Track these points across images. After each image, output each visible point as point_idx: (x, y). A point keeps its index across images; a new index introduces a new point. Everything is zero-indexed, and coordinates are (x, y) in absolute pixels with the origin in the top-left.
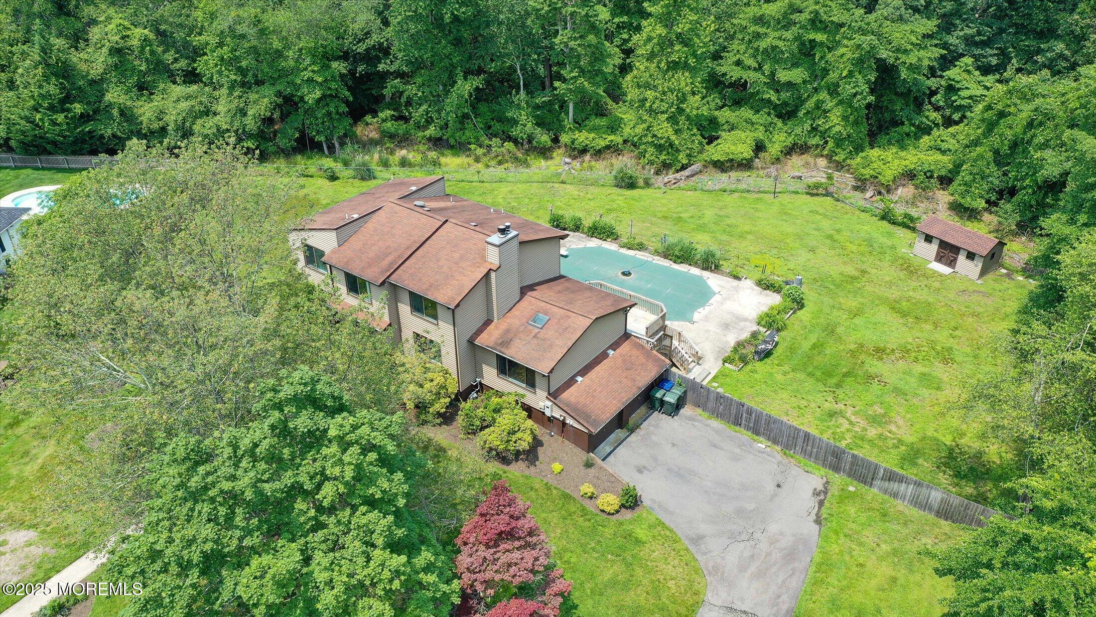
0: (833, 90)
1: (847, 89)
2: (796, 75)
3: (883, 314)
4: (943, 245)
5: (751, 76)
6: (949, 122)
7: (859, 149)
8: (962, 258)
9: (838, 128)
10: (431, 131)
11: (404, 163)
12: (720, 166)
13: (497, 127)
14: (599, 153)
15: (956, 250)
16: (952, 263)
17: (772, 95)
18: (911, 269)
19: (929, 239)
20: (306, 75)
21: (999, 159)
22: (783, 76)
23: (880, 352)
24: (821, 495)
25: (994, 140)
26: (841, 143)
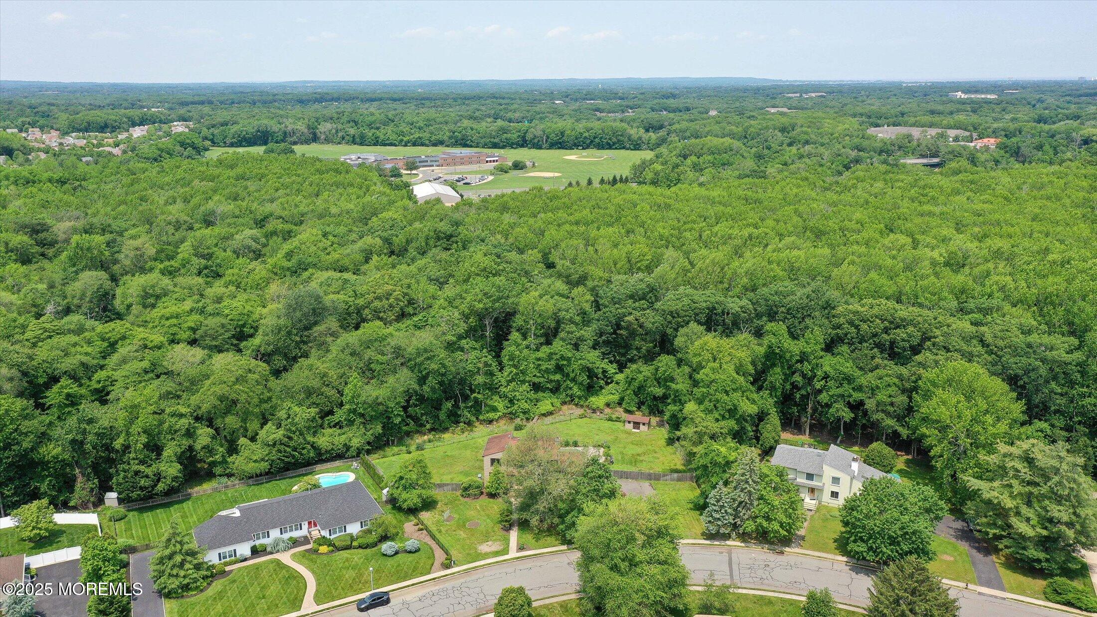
0: (573, 380)
1: (580, 379)
2: (558, 377)
3: (631, 446)
4: (635, 423)
5: (542, 380)
6: (607, 384)
7: (587, 399)
8: (641, 426)
9: (577, 393)
10: (428, 426)
11: (430, 441)
12: (544, 415)
13: (453, 418)
14: (497, 420)
15: (638, 423)
16: (638, 428)
17: (549, 385)
18: (629, 433)
19: (629, 422)
20: (396, 413)
21: (636, 394)
22: (552, 378)
23: (638, 455)
24: (651, 485)
25: (632, 387)
26: (580, 398)
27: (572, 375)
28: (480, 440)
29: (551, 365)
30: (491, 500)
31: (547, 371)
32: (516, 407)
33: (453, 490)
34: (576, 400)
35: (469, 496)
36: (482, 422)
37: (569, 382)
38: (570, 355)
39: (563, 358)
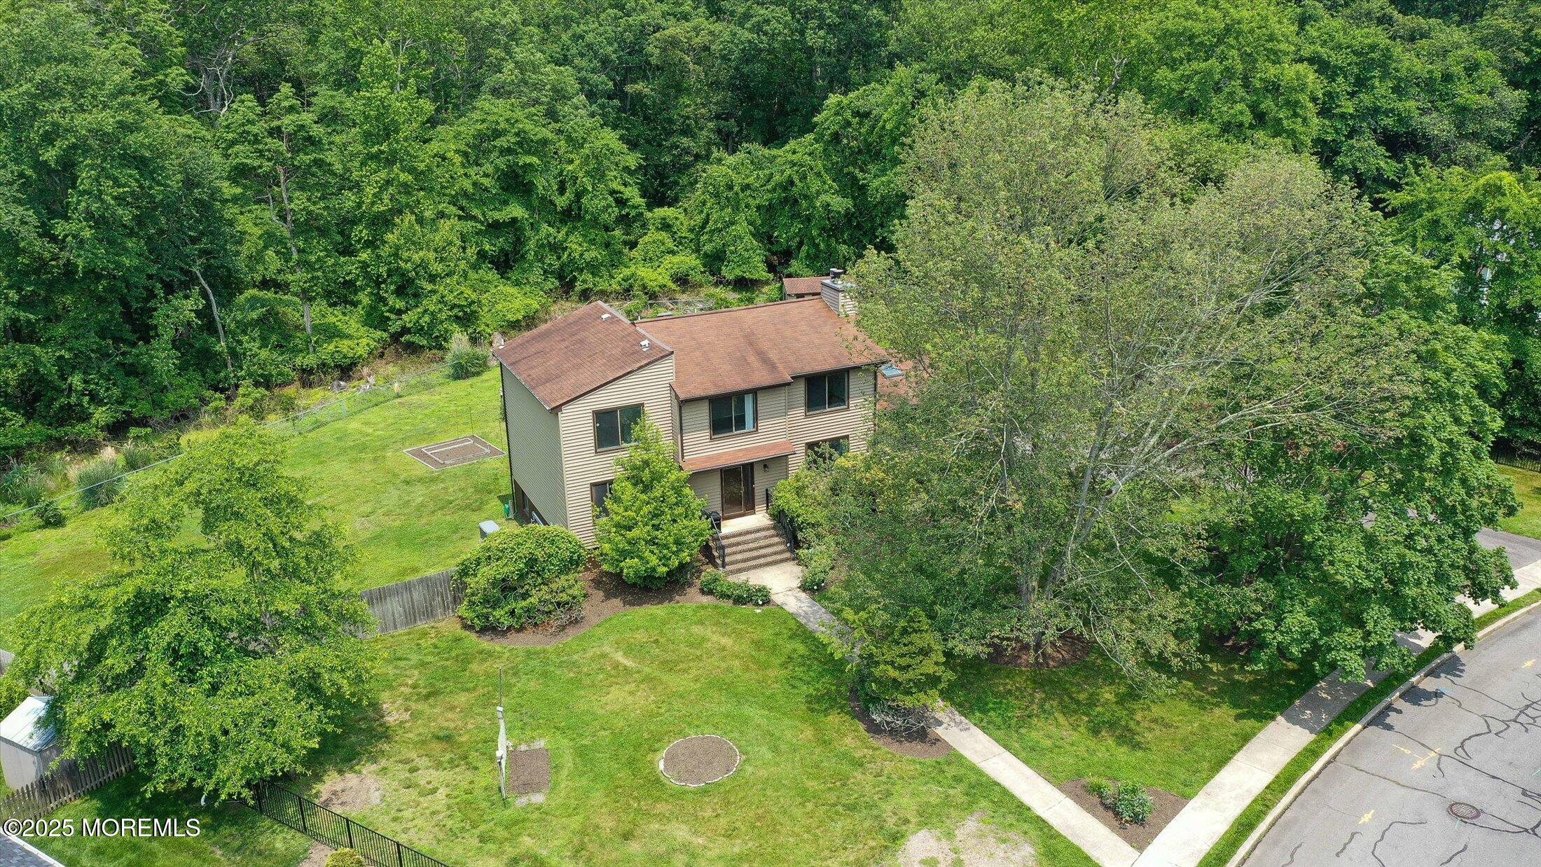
0: (570, 216)
2: (516, 211)
7: (611, 274)
9: (587, 256)
11: (132, 465)
14: (367, 364)
22: (502, 215)
26: (594, 268)
27: (561, 202)
28: (354, 425)
29: (485, 175)
30: (658, 610)
31: (478, 195)
32: (430, 304)
33: (412, 616)
34: (585, 280)
35: (529, 621)
36: (307, 377)
37: (545, 229)
38: (546, 133)
39: (525, 143)
